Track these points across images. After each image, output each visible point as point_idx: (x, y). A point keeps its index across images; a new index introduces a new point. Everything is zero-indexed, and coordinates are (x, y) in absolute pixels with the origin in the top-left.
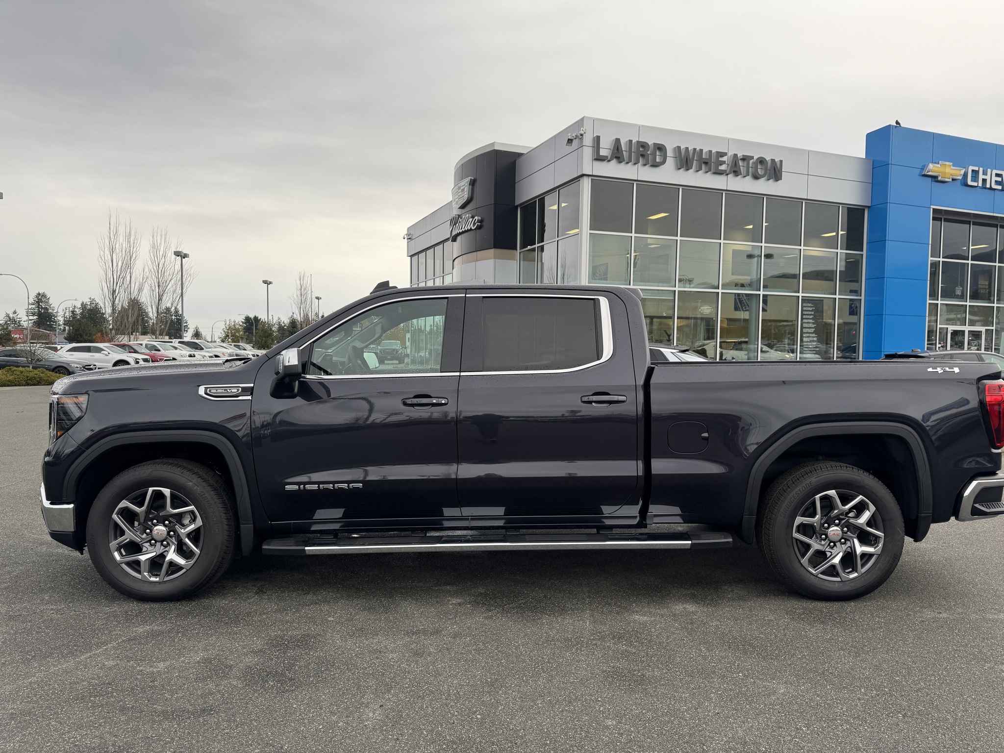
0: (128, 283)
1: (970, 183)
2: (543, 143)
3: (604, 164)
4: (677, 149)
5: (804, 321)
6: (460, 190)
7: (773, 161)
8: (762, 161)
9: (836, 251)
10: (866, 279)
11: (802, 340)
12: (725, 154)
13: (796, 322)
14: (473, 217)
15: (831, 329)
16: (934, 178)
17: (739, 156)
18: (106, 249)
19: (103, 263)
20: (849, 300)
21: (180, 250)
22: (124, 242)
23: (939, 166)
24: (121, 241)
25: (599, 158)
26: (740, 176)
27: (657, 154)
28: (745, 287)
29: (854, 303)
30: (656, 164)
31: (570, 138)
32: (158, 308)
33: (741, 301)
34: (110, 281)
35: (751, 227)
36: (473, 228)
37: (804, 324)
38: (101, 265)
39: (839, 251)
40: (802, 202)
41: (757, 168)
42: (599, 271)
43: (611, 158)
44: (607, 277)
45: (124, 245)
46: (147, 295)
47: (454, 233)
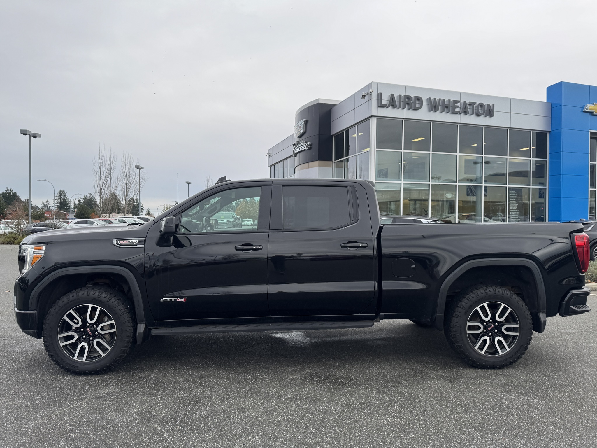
0: (109, 184)
2: (347, 98)
3: (385, 109)
4: (429, 99)
5: (510, 202)
6: (299, 127)
7: (488, 105)
8: (481, 105)
9: (529, 159)
10: (549, 176)
11: (509, 214)
12: (459, 102)
13: (505, 203)
14: (306, 143)
15: (527, 207)
16: (591, 113)
17: (467, 102)
18: (97, 165)
19: (96, 173)
20: (538, 189)
21: (139, 165)
22: (107, 161)
24: (106, 160)
25: (381, 106)
26: (468, 115)
27: (417, 102)
28: (473, 181)
29: (542, 190)
30: (416, 109)
31: (363, 94)
32: (126, 198)
33: (471, 190)
34: (99, 183)
35: (476, 145)
36: (306, 149)
37: (510, 204)
38: (94, 173)
39: (531, 159)
40: (507, 130)
41: (478, 110)
42: (383, 173)
43: (389, 105)
44: (387, 177)
45: (107, 162)
46: (120, 190)
47: (295, 152)
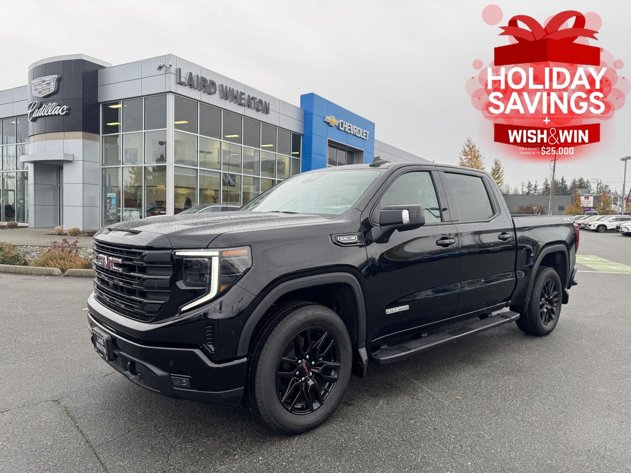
1: (341, 128)
3: (183, 87)
4: (221, 86)
6: (45, 83)
7: (265, 102)
8: (261, 101)
9: (290, 156)
12: (244, 94)
16: (328, 123)
17: (251, 96)
23: (330, 118)
25: (181, 83)
26: (250, 108)
30: (210, 93)
31: (160, 65)
36: (61, 114)
40: (277, 128)
41: (258, 106)
43: (186, 84)
47: (36, 115)
